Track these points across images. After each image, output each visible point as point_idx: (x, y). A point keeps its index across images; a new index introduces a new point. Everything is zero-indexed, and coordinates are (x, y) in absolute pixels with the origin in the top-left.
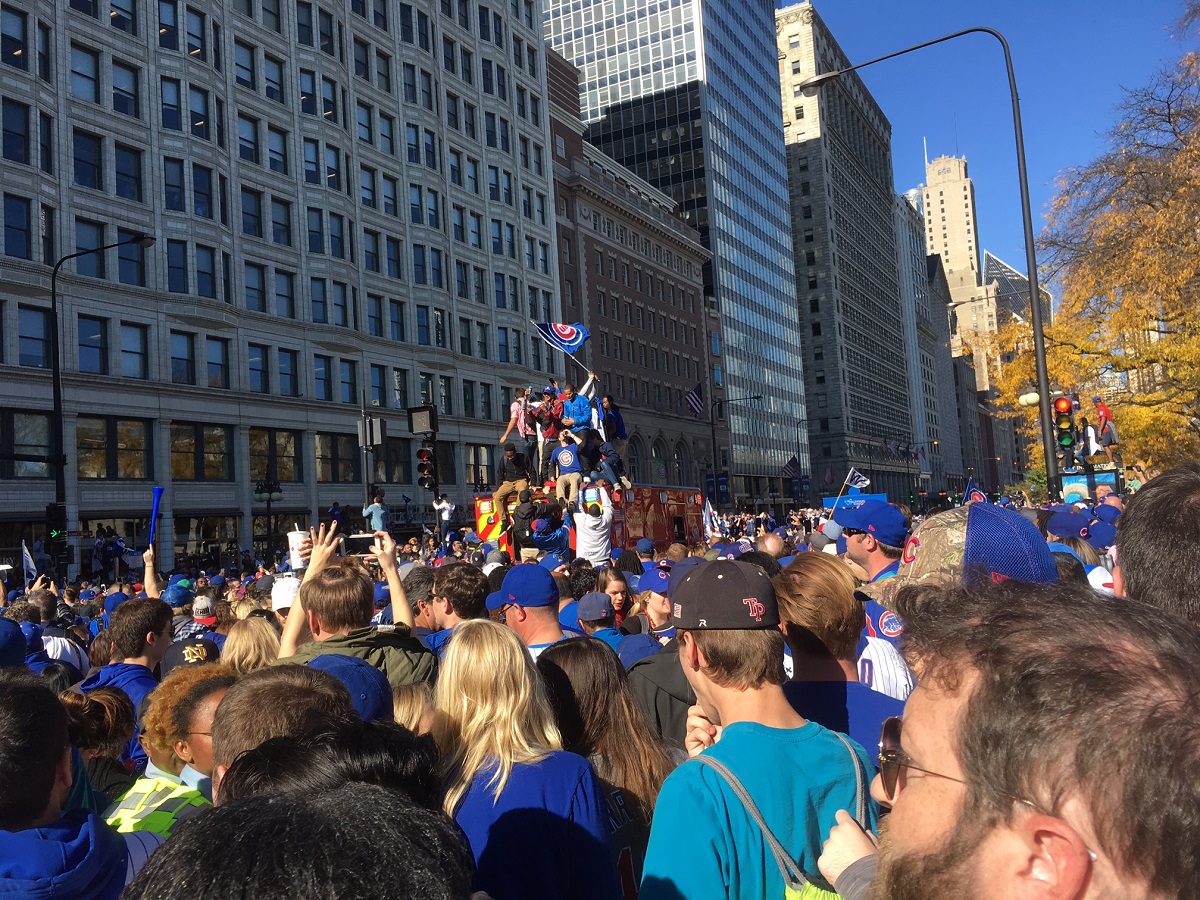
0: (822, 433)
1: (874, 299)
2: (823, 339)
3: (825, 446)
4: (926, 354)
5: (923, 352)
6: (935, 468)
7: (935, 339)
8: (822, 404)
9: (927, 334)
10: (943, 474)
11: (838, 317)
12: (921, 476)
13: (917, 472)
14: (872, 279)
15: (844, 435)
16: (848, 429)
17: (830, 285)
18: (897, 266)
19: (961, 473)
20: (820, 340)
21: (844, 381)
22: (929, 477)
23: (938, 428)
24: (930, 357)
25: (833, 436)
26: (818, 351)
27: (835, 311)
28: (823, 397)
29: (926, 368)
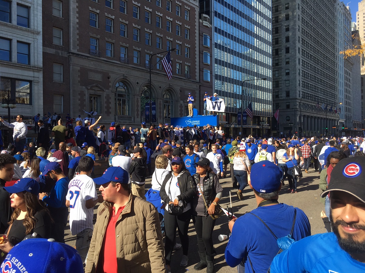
0: (287, 98)
1: (321, 41)
2: (290, 55)
3: (287, 104)
4: (348, 70)
5: (346, 69)
6: (347, 118)
7: (352, 65)
8: (287, 85)
9: (349, 62)
10: (351, 121)
11: (299, 45)
12: (340, 121)
13: (337, 119)
14: (321, 32)
15: (296, 99)
16: (299, 97)
17: (295, 29)
18: (336, 30)
19: (361, 121)
20: (288, 55)
21: (299, 74)
22: (344, 121)
23: (351, 102)
24: (349, 72)
25: (291, 99)
26: (287, 60)
27: (297, 42)
28: (288, 81)
29: (347, 76)
